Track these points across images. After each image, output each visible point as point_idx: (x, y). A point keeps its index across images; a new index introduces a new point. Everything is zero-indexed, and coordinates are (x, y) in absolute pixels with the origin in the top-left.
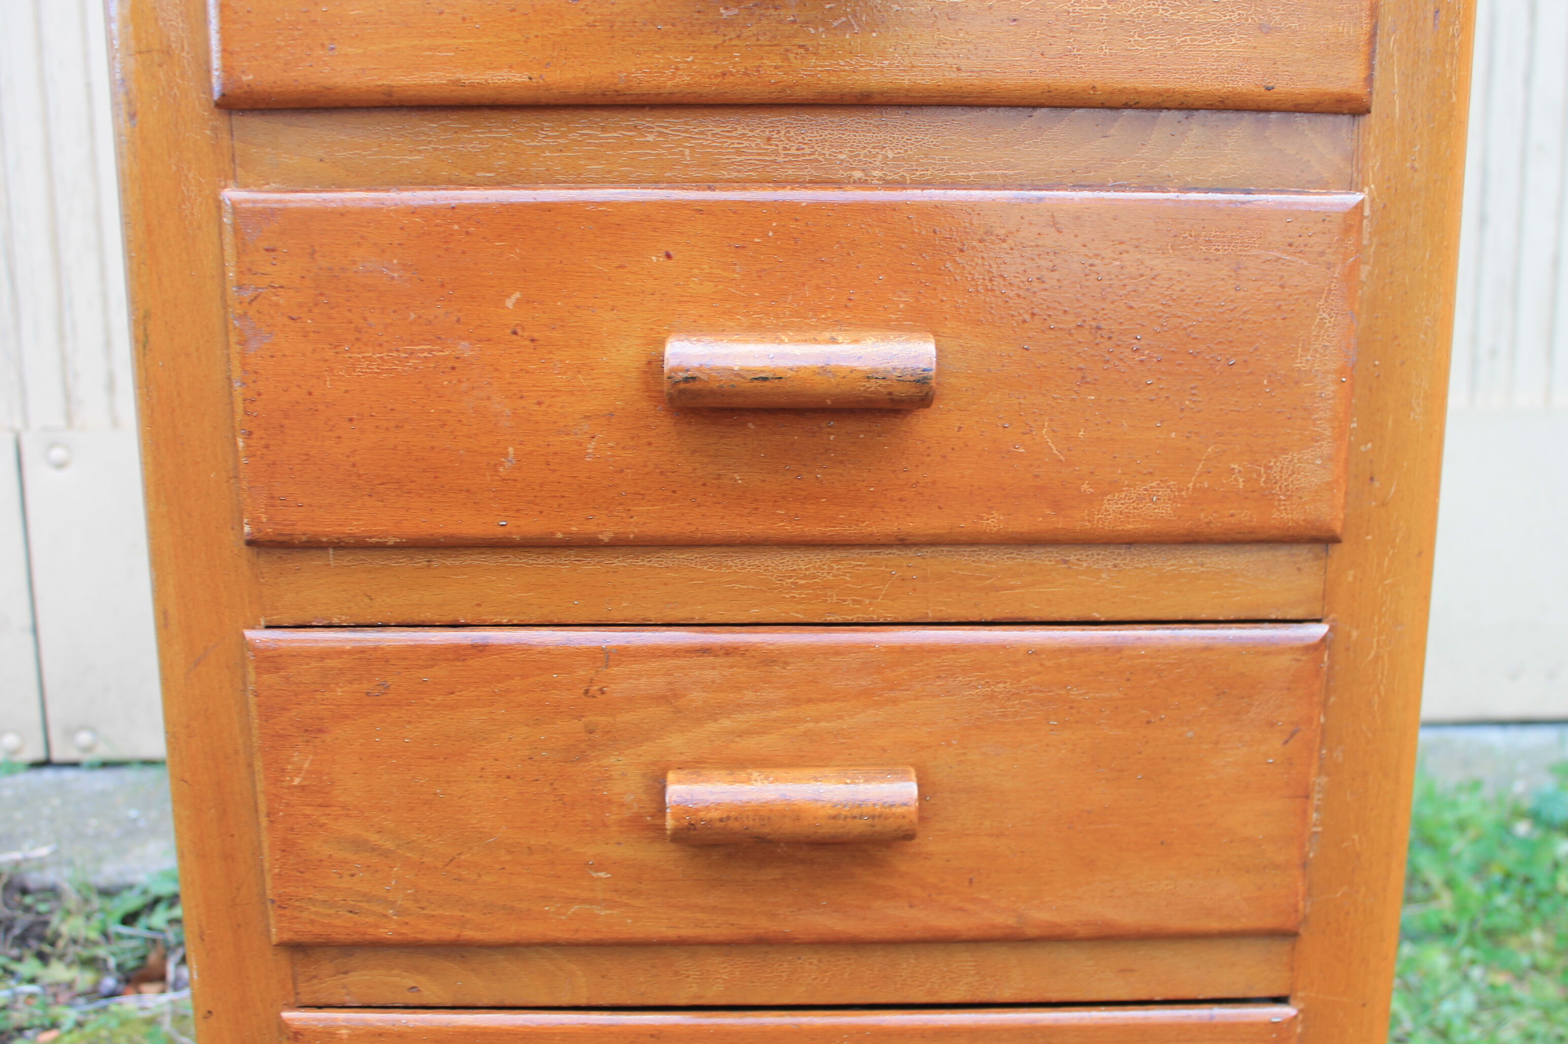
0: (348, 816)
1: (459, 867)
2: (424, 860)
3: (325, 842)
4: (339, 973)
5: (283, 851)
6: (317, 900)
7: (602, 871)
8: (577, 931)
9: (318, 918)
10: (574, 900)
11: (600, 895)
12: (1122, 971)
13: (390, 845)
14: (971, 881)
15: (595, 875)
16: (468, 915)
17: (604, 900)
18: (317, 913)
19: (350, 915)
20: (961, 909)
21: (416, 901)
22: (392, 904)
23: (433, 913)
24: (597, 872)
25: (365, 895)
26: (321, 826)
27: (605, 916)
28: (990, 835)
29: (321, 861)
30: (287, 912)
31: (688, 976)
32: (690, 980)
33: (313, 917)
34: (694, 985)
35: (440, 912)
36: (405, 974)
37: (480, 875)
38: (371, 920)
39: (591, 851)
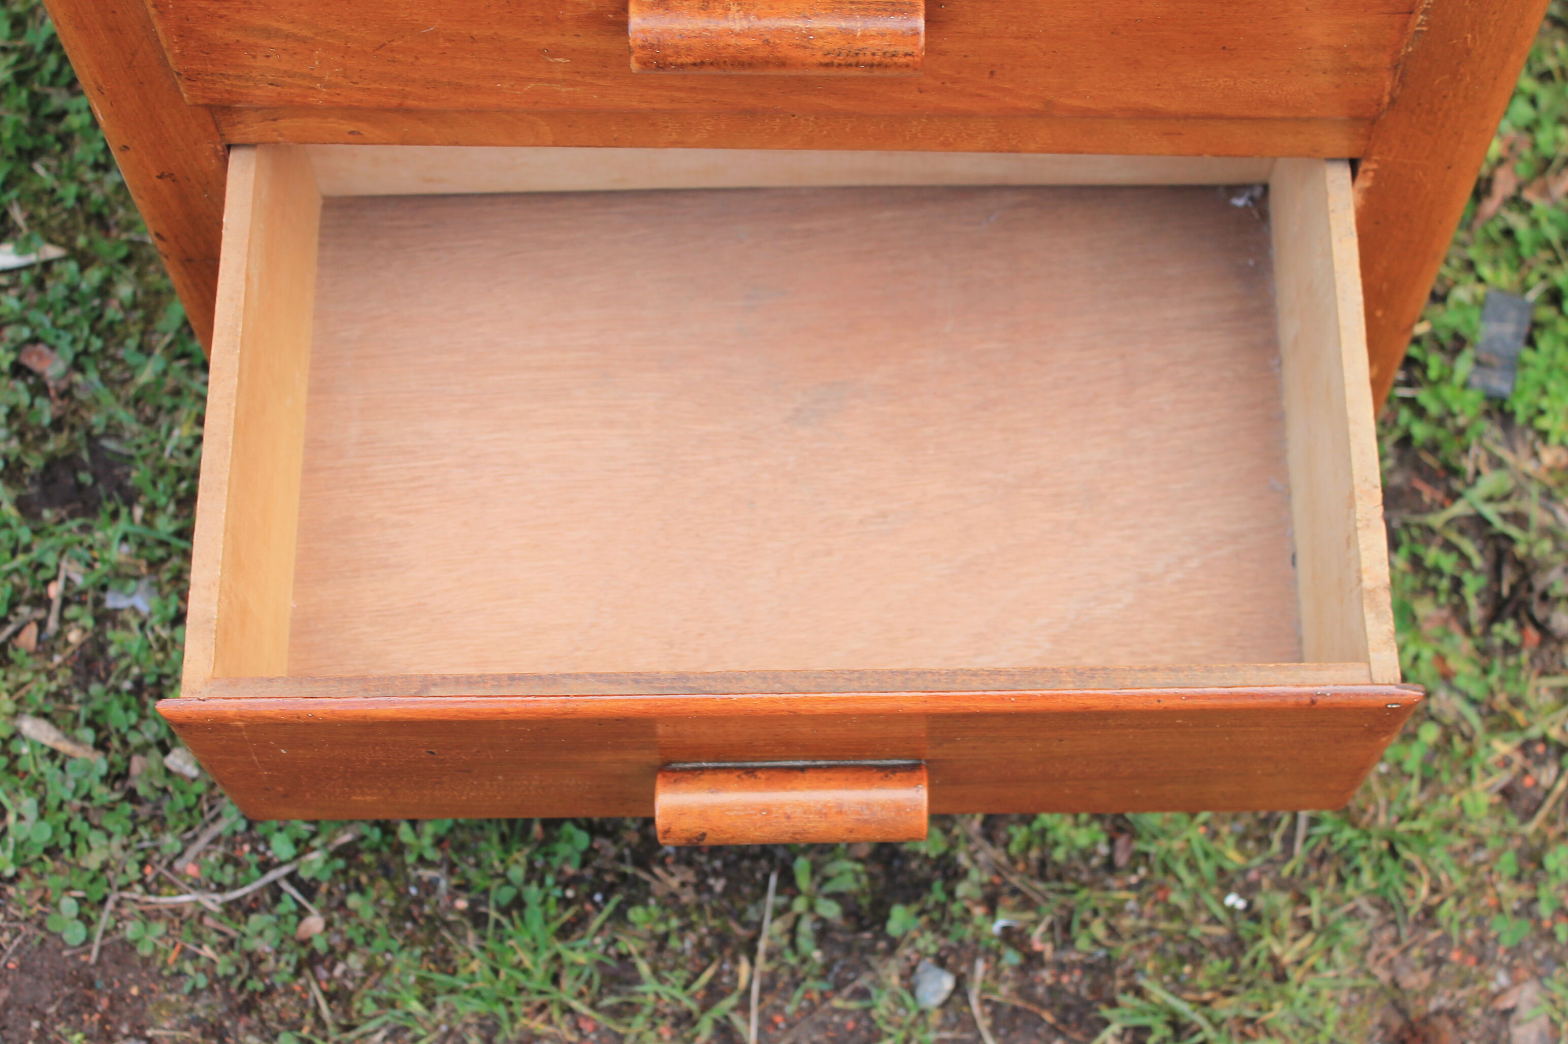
0: (250, 9)
1: (392, 51)
2: (349, 45)
3: (229, 29)
4: (266, 120)
5: (181, 36)
6: (229, 75)
7: (559, 57)
8: (536, 103)
9: (234, 89)
10: (530, 79)
11: (560, 76)
12: (1165, 134)
13: (305, 33)
14: (992, 73)
15: (551, 60)
16: (407, 89)
17: (564, 80)
18: (232, 85)
19: (270, 87)
20: (980, 96)
21: (345, 77)
22: (320, 79)
23: (369, 87)
24: (553, 57)
25: (286, 72)
26: (221, 17)
27: (568, 92)
28: (1016, 38)
29: (228, 44)
30: (199, 84)
31: (667, 127)
32: (669, 129)
33: (228, 88)
34: (673, 133)
35: (373, 86)
36: (343, 121)
37: (417, 58)
38: (296, 91)
39: (545, 41)
